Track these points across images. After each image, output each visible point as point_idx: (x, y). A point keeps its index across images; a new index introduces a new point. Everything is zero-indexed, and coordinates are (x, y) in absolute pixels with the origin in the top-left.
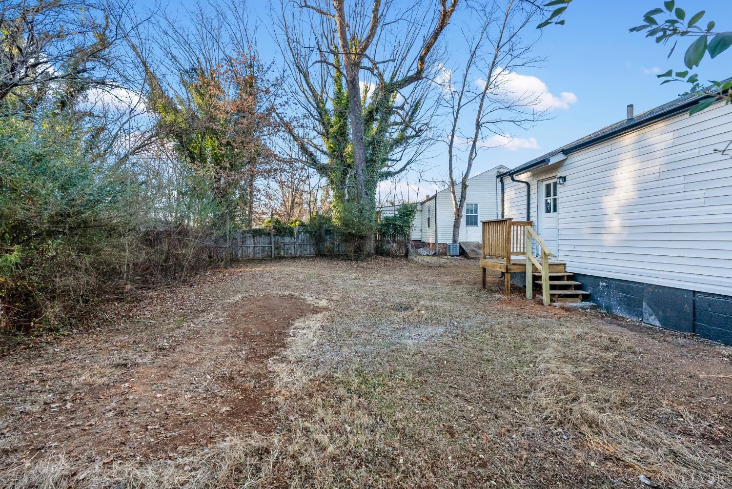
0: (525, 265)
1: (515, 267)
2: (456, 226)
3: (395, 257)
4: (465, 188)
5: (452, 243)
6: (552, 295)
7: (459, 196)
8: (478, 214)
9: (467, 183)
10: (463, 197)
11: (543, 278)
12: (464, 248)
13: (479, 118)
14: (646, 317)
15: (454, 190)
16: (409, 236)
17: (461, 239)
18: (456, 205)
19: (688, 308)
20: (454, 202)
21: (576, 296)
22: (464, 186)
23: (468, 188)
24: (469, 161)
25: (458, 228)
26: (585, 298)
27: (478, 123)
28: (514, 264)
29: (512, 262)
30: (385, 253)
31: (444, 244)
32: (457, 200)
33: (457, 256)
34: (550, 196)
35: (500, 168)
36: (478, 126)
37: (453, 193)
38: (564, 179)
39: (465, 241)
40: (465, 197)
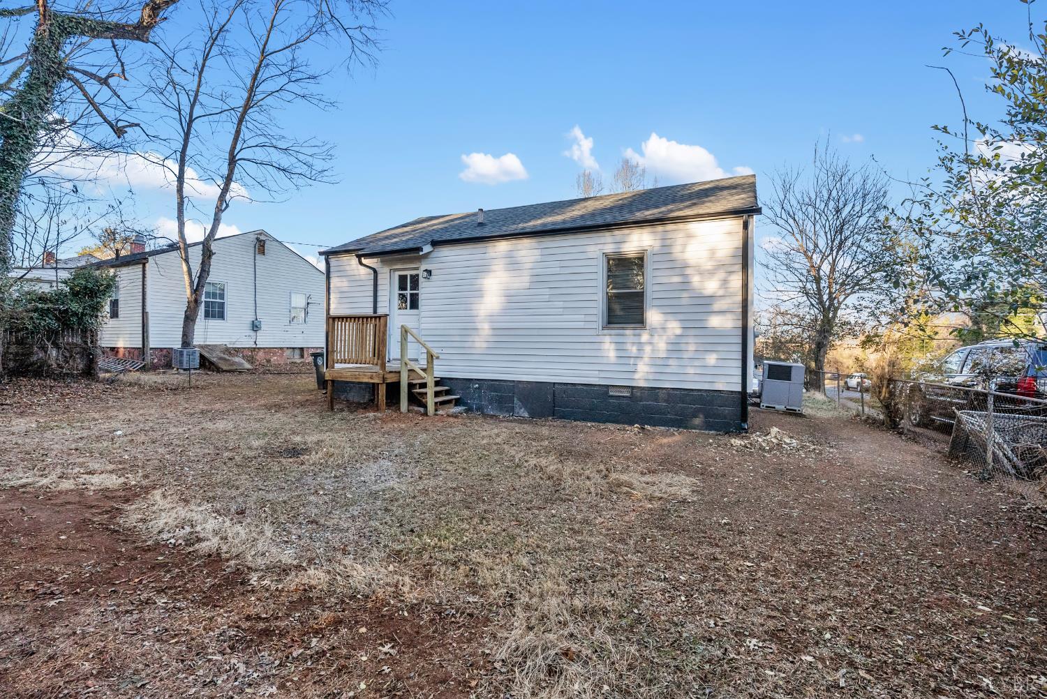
0: (399, 372)
1: (392, 375)
2: (189, 319)
3: (61, 377)
4: (210, 257)
5: (180, 346)
6: (436, 403)
7: (196, 268)
8: (225, 301)
9: (214, 247)
10: (205, 270)
11: (428, 385)
12: (206, 355)
13: (233, 147)
14: (516, 410)
15: (187, 257)
16: (94, 334)
17: (198, 339)
18: (192, 282)
19: (550, 398)
20: (186, 277)
21: (449, 402)
22: (207, 254)
23: (213, 257)
24: (216, 214)
25: (194, 321)
26: (458, 402)
27: (234, 157)
28: (391, 372)
29: (388, 369)
30: (39, 371)
31: (161, 349)
32: (194, 275)
33: (195, 369)
34: (406, 289)
35: (260, 234)
36: (232, 161)
37: (187, 261)
38: (429, 272)
39: (202, 343)
40: (208, 272)
